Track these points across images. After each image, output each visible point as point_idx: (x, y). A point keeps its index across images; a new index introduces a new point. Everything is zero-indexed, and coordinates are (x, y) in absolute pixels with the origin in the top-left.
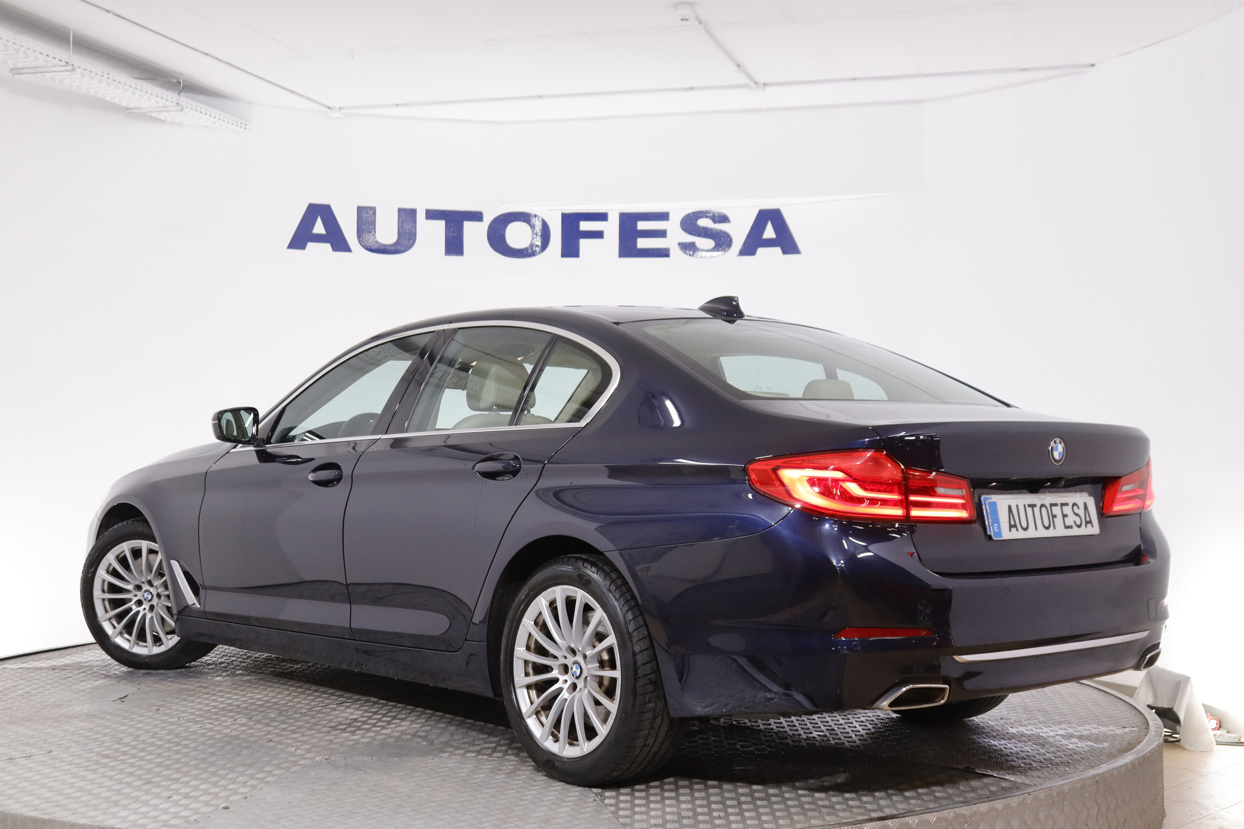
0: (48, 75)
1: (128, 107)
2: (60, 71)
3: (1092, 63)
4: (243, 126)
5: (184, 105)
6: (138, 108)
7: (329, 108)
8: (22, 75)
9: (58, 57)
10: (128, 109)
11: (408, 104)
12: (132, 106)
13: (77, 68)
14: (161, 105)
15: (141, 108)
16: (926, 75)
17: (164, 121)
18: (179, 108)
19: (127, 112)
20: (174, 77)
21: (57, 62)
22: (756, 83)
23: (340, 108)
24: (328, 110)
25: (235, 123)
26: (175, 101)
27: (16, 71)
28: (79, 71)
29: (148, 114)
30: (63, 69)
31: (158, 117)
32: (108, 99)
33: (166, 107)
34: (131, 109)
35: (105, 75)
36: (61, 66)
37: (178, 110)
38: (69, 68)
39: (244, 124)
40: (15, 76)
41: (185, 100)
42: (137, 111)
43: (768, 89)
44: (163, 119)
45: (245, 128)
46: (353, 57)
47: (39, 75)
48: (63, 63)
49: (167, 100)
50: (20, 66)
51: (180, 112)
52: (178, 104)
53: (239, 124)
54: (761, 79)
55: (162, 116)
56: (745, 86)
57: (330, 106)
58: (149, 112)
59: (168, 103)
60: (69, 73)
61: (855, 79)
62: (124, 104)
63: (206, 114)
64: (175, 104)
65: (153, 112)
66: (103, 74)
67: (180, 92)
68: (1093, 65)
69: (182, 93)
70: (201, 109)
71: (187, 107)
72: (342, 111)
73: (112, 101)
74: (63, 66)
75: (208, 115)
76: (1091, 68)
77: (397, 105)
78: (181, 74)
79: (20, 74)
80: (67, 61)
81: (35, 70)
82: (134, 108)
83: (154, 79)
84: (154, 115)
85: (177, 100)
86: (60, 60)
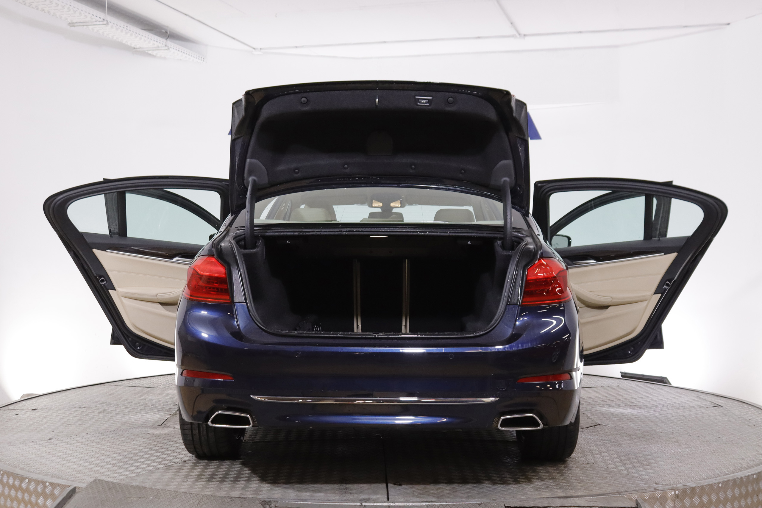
0: (91, 27)
1: (135, 47)
2: (99, 25)
3: (728, 22)
4: (202, 59)
5: (169, 46)
6: (141, 48)
7: (254, 49)
8: (75, 27)
9: (98, 16)
10: (135, 48)
11: (303, 47)
12: (138, 47)
13: (110, 23)
14: (155, 46)
15: (143, 48)
16: (625, 30)
17: (155, 56)
18: (167, 48)
19: (135, 51)
20: (164, 29)
21: (98, 19)
22: (519, 34)
23: (261, 49)
24: (253, 50)
25: (198, 57)
26: (164, 44)
27: (71, 25)
28: (110, 25)
29: (146, 52)
30: (101, 23)
31: (152, 54)
32: (124, 42)
33: (158, 47)
34: (137, 48)
35: (125, 27)
36: (100, 21)
37: (166, 49)
38: (105, 22)
39: (203, 58)
40: (71, 27)
41: (170, 43)
42: (140, 50)
43: (527, 38)
44: (155, 55)
45: (204, 61)
46: (276, 17)
47: (85, 27)
48: (101, 20)
49: (160, 43)
50: (74, 21)
51: (167, 51)
52: (166, 45)
53: (200, 58)
54: (523, 32)
55: (154, 53)
56: (513, 36)
57: (254, 47)
58: (148, 50)
59: (160, 45)
60: (105, 26)
61: (580, 32)
62: (133, 46)
63: (181, 52)
64: (164, 45)
65: (150, 50)
66: (124, 27)
67: (167, 38)
68: (729, 24)
69: (168, 39)
70: (179, 48)
71: (171, 47)
72: (262, 51)
73: (126, 44)
74: (101, 21)
75: (183, 52)
76: (728, 26)
77: (296, 47)
78: (168, 27)
79: (74, 26)
80: (104, 18)
81: (84, 24)
82: (139, 48)
83: (152, 30)
84: (150, 52)
85: (166, 43)
86: (100, 18)
